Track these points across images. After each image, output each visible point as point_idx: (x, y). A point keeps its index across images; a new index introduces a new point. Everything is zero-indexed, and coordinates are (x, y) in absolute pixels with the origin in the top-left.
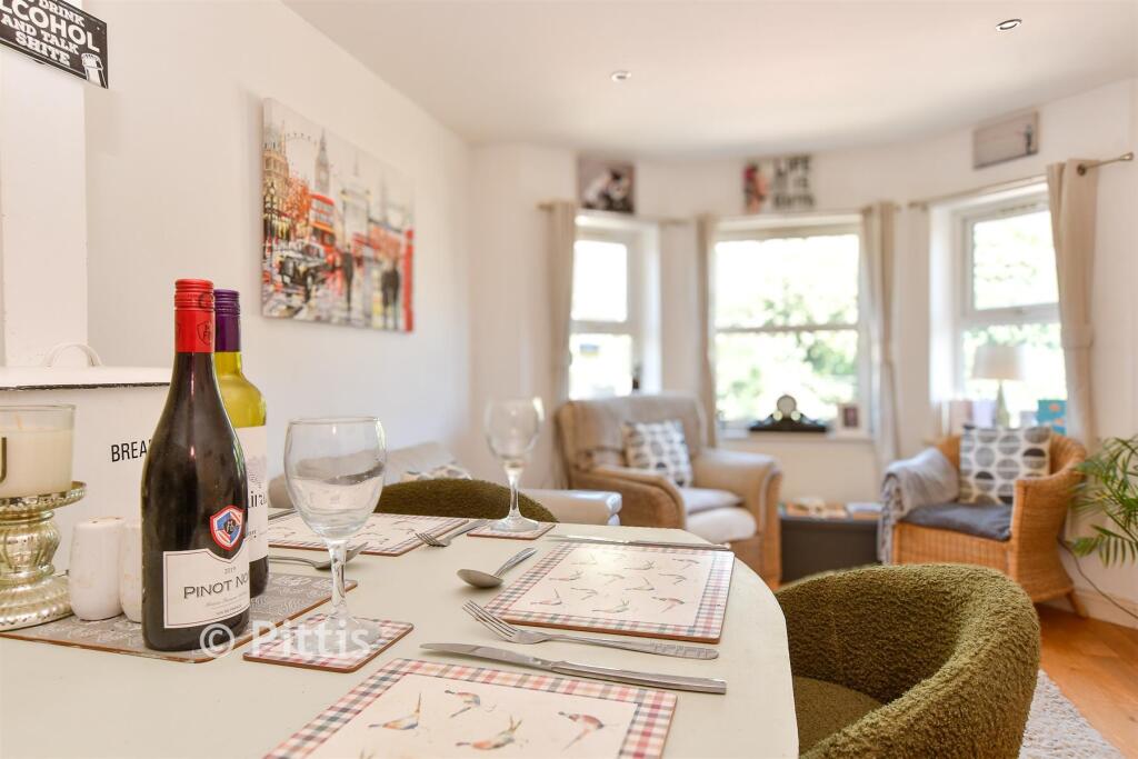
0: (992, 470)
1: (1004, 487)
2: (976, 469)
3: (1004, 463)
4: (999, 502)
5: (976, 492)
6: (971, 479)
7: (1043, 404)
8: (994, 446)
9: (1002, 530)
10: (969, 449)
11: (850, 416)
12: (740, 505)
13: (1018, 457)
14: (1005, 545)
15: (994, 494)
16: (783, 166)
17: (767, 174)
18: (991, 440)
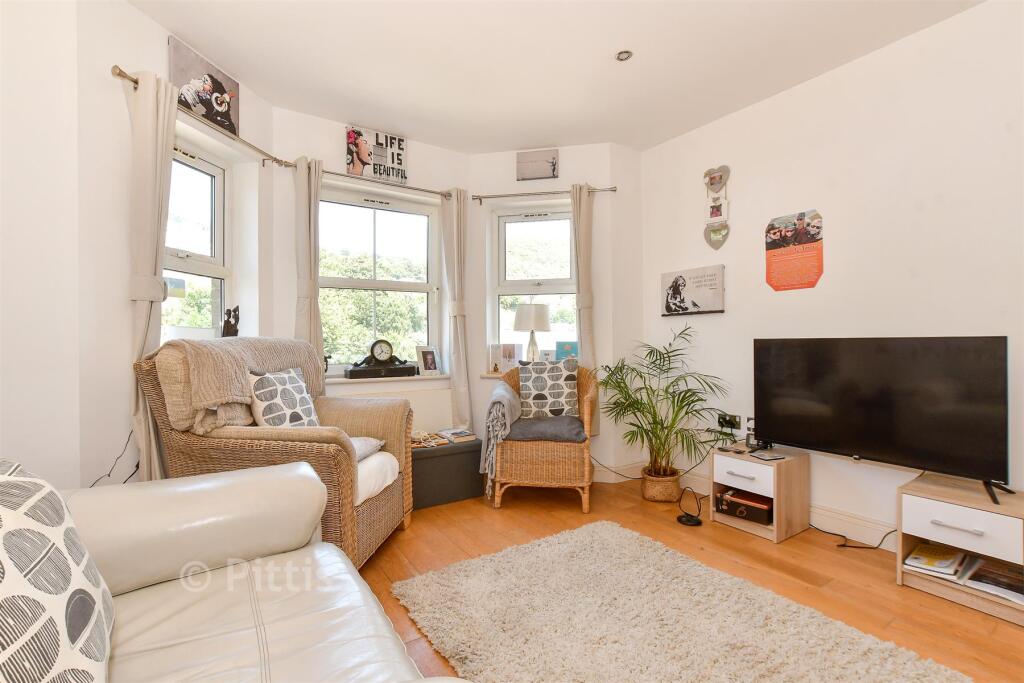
0: (546, 392)
1: (554, 403)
2: (534, 392)
3: (553, 387)
4: (550, 415)
5: (534, 409)
6: (530, 401)
7: (560, 345)
8: (545, 375)
9: (578, 434)
10: (527, 379)
11: (429, 359)
12: (383, 449)
13: (561, 382)
14: (583, 445)
15: (547, 410)
16: (382, 140)
17: (368, 142)
18: (542, 371)
